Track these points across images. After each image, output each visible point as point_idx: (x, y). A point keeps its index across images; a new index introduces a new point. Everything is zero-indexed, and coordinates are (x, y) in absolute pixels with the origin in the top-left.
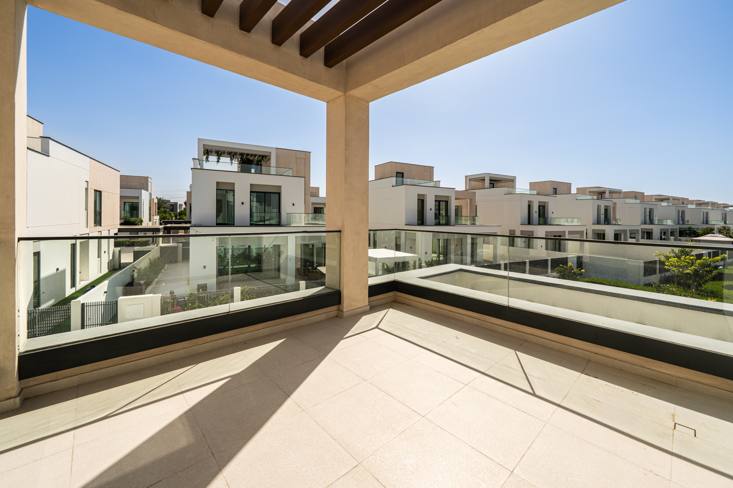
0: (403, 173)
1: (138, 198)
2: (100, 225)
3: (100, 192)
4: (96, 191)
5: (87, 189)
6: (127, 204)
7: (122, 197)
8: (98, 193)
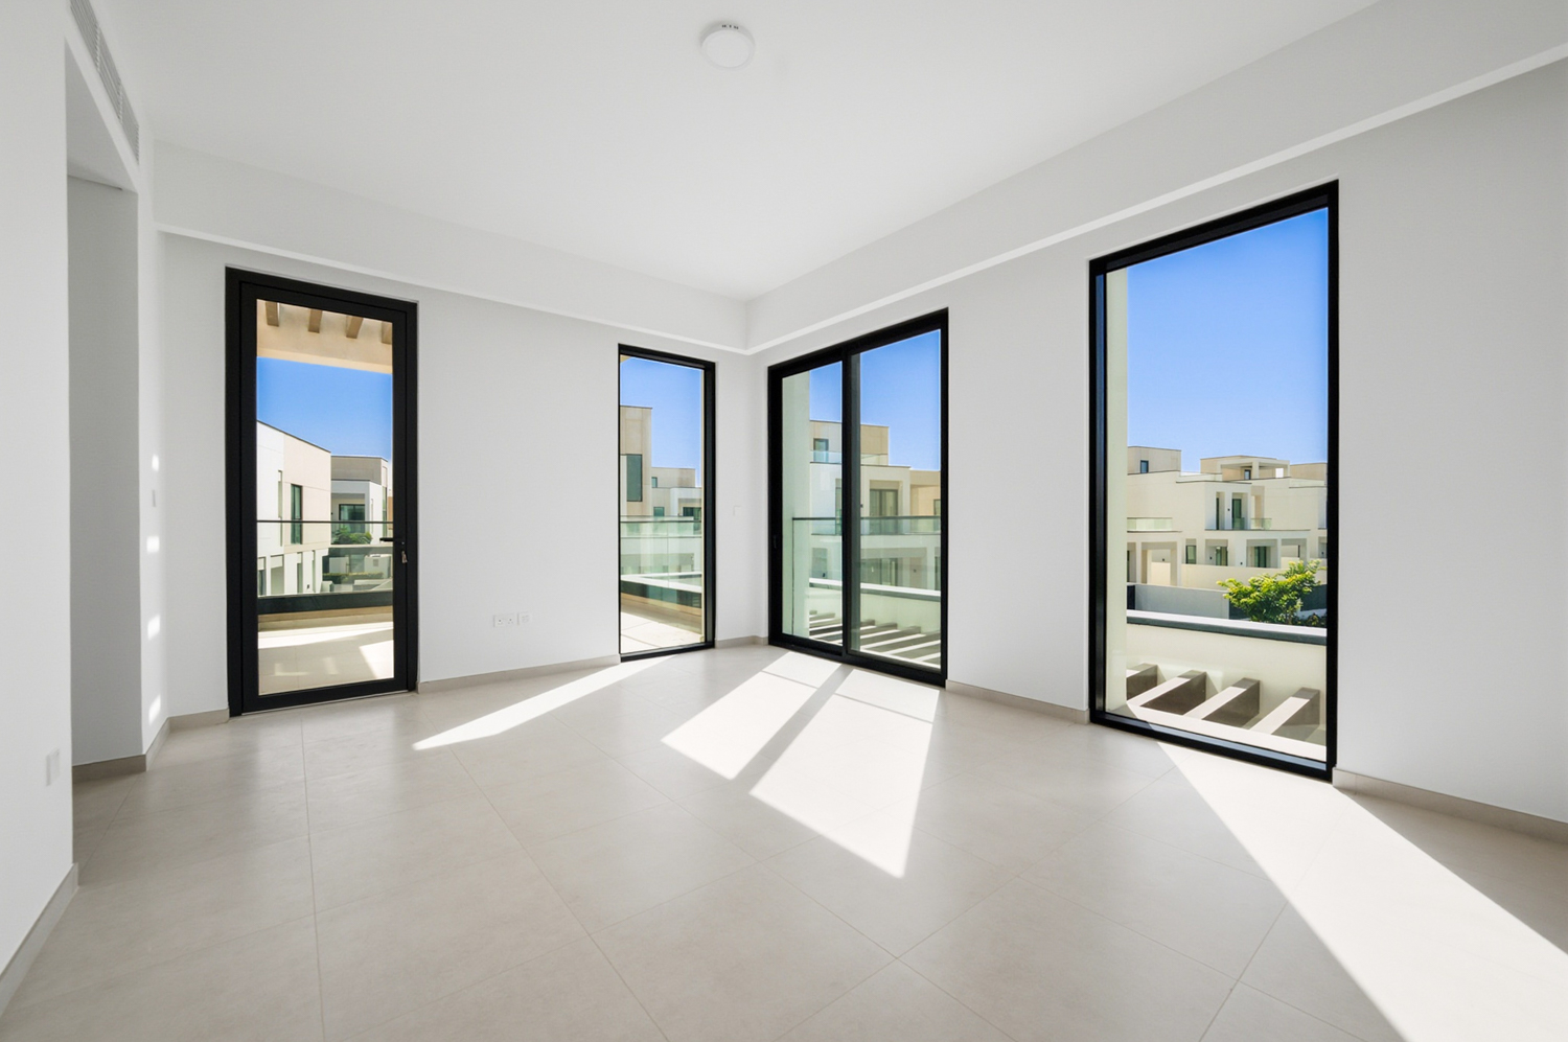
0: (827, 441)
1: (362, 496)
2: (301, 543)
3: (300, 487)
4: (294, 486)
5: (280, 483)
6: (346, 508)
7: (334, 496)
8: (298, 489)
